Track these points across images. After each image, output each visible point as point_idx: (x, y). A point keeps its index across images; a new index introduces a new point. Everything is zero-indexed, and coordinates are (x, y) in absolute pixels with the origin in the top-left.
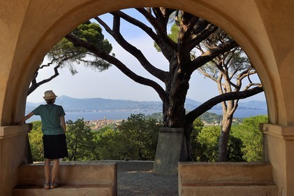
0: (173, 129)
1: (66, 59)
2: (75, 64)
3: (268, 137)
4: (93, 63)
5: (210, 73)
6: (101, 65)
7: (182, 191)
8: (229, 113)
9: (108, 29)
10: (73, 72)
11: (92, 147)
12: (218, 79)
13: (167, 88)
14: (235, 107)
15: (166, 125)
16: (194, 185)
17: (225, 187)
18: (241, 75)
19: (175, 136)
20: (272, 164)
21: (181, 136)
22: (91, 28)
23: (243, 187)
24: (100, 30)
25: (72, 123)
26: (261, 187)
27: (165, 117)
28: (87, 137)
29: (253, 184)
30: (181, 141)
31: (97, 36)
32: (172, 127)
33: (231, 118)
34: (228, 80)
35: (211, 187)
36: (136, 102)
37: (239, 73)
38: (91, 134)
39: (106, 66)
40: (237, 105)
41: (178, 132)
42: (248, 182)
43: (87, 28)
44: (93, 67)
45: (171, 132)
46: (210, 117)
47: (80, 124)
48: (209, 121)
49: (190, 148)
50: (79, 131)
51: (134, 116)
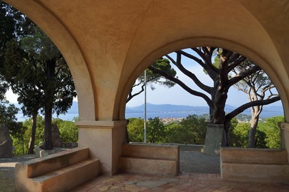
0: (217, 125)
1: (148, 81)
2: (154, 84)
3: (285, 132)
4: (164, 83)
5: (242, 88)
6: (169, 84)
7: (223, 166)
8: (256, 114)
9: (173, 62)
10: (153, 89)
11: (164, 134)
12: (248, 92)
13: (212, 98)
14: (260, 110)
15: (212, 122)
17: (253, 165)
18: (265, 88)
19: (218, 129)
20: (287, 150)
21: (222, 129)
22: (163, 61)
24: (169, 62)
25: (152, 119)
26: (279, 166)
27: (211, 117)
28: (160, 128)
29: (274, 164)
31: (167, 66)
32: (216, 123)
33: (257, 118)
34: (255, 92)
35: (243, 165)
37: (263, 87)
38: (164, 127)
39: (172, 85)
40: (262, 109)
41: (220, 127)
42: (269, 162)
43: (161, 62)
44: (164, 85)
45: (215, 127)
46: (243, 117)
47: (157, 120)
48: (242, 120)
49: (229, 137)
50: (156, 125)
51: (190, 116)
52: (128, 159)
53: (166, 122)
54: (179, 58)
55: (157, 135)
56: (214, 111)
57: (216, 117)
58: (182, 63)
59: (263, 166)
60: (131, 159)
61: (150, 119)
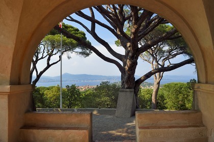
0: (128, 90)
1: (66, 51)
2: (69, 53)
4: (80, 53)
5: (146, 59)
6: (85, 54)
7: (140, 133)
8: (158, 81)
9: (88, 30)
10: (69, 58)
11: (81, 100)
12: (151, 62)
13: (124, 65)
14: (161, 77)
15: (123, 88)
16: (148, 128)
17: (170, 129)
18: (164, 59)
19: (128, 94)
20: (202, 111)
21: (133, 93)
22: (80, 33)
23: (183, 129)
24: (84, 34)
25: (69, 87)
27: (123, 83)
28: (77, 95)
29: (190, 126)
30: (132, 97)
31: (83, 37)
32: (127, 88)
33: (159, 83)
34: (157, 62)
35: (161, 130)
36: (105, 76)
37: (162, 58)
38: (80, 93)
39: (88, 55)
40: (162, 76)
41: (131, 92)
42: (185, 125)
43: (77, 34)
44: (80, 55)
45: (126, 91)
46: (145, 84)
47: (73, 87)
48: (144, 86)
49: (138, 101)
50: (73, 91)
51: (104, 83)
52: (31, 130)
53: (82, 89)
54: (93, 27)
55: (73, 100)
56: (126, 77)
57: (127, 82)
58: (96, 31)
59: (180, 129)
60: (35, 131)
61: (68, 87)
